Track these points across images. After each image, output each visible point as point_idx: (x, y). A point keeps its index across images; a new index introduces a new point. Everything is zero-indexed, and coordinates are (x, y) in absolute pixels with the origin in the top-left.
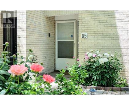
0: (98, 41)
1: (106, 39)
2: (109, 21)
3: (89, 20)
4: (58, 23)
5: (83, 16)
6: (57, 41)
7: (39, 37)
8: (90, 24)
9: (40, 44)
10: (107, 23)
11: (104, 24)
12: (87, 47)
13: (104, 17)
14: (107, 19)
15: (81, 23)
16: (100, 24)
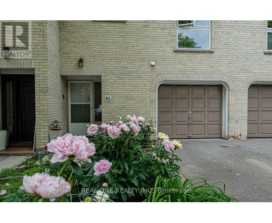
0: (122, 104)
1: (130, 102)
2: (133, 85)
3: (113, 83)
4: (71, 84)
5: (106, 78)
6: (70, 104)
7: (57, 100)
8: (114, 87)
9: (57, 107)
10: (131, 87)
11: (128, 87)
12: (111, 111)
13: (127, 81)
14: (131, 83)
15: (104, 85)
16: (124, 87)
